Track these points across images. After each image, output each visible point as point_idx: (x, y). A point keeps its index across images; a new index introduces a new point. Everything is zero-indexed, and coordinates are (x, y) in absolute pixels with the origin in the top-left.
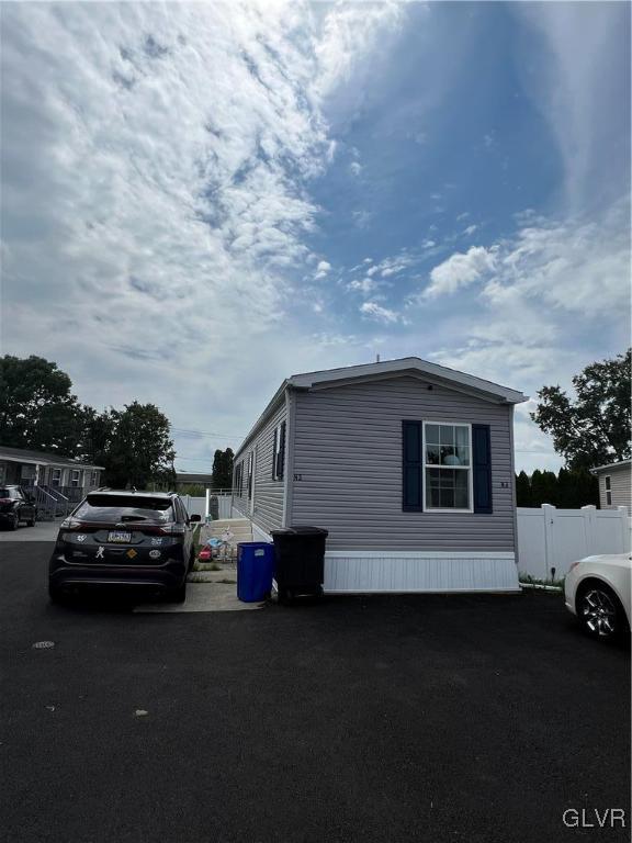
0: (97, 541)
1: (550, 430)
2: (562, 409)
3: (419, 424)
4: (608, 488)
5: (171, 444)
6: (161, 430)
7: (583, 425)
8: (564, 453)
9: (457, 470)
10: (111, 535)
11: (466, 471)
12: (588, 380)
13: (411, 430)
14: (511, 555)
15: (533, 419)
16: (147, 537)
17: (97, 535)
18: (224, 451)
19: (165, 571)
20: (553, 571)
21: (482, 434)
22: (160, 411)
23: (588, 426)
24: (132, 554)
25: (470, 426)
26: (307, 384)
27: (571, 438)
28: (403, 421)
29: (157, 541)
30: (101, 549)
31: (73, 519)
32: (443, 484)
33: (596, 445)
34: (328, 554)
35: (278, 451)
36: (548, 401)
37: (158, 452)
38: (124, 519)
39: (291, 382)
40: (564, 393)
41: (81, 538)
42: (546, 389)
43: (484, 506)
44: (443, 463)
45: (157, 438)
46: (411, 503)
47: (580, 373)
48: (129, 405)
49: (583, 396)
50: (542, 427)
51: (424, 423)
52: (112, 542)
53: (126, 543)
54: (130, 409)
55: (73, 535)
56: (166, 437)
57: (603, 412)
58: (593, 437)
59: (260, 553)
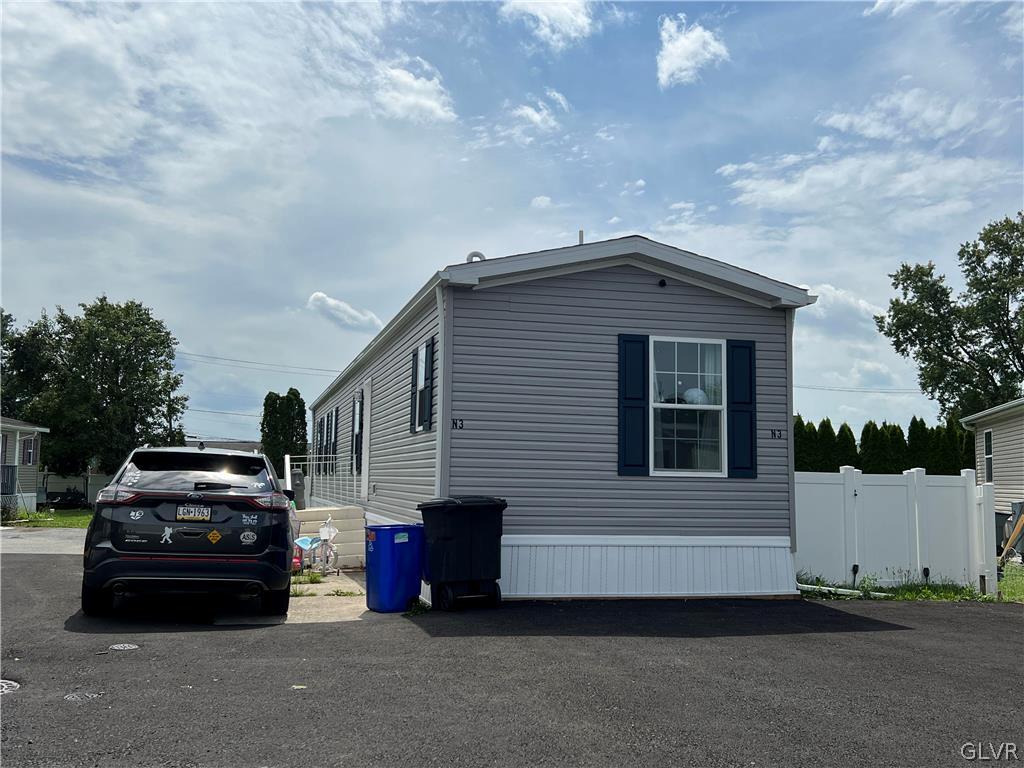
0: (159, 518)
1: (913, 350)
2: (937, 311)
3: (644, 340)
4: (989, 452)
5: (177, 383)
6: (157, 355)
7: (972, 340)
8: (937, 394)
9: (704, 413)
10: (181, 509)
11: (718, 413)
12: (989, 253)
13: (632, 350)
14: (785, 541)
15: (881, 328)
16: (235, 513)
17: (160, 510)
18: (283, 393)
19: (266, 563)
20: (855, 569)
21: (742, 357)
22: (155, 316)
23: (985, 341)
24: (214, 537)
25: (723, 343)
26: (470, 279)
27: (951, 366)
28: (619, 335)
29: (249, 519)
30: (168, 531)
31: (120, 488)
32: (680, 433)
33: (997, 378)
34: (505, 539)
35: (421, 384)
36: (910, 294)
37: (151, 398)
38: (198, 486)
39: (446, 277)
40: (941, 279)
41: (136, 515)
42: (906, 269)
43: (744, 465)
44: (681, 401)
45: (150, 370)
46: (631, 463)
47: (973, 237)
48: (91, 302)
49: (977, 284)
50: (898, 344)
51: (652, 339)
52: (183, 521)
53: (203, 521)
54: (91, 313)
55: (123, 510)
56: (168, 367)
57: (1011, 315)
58: (992, 363)
59: (402, 538)
